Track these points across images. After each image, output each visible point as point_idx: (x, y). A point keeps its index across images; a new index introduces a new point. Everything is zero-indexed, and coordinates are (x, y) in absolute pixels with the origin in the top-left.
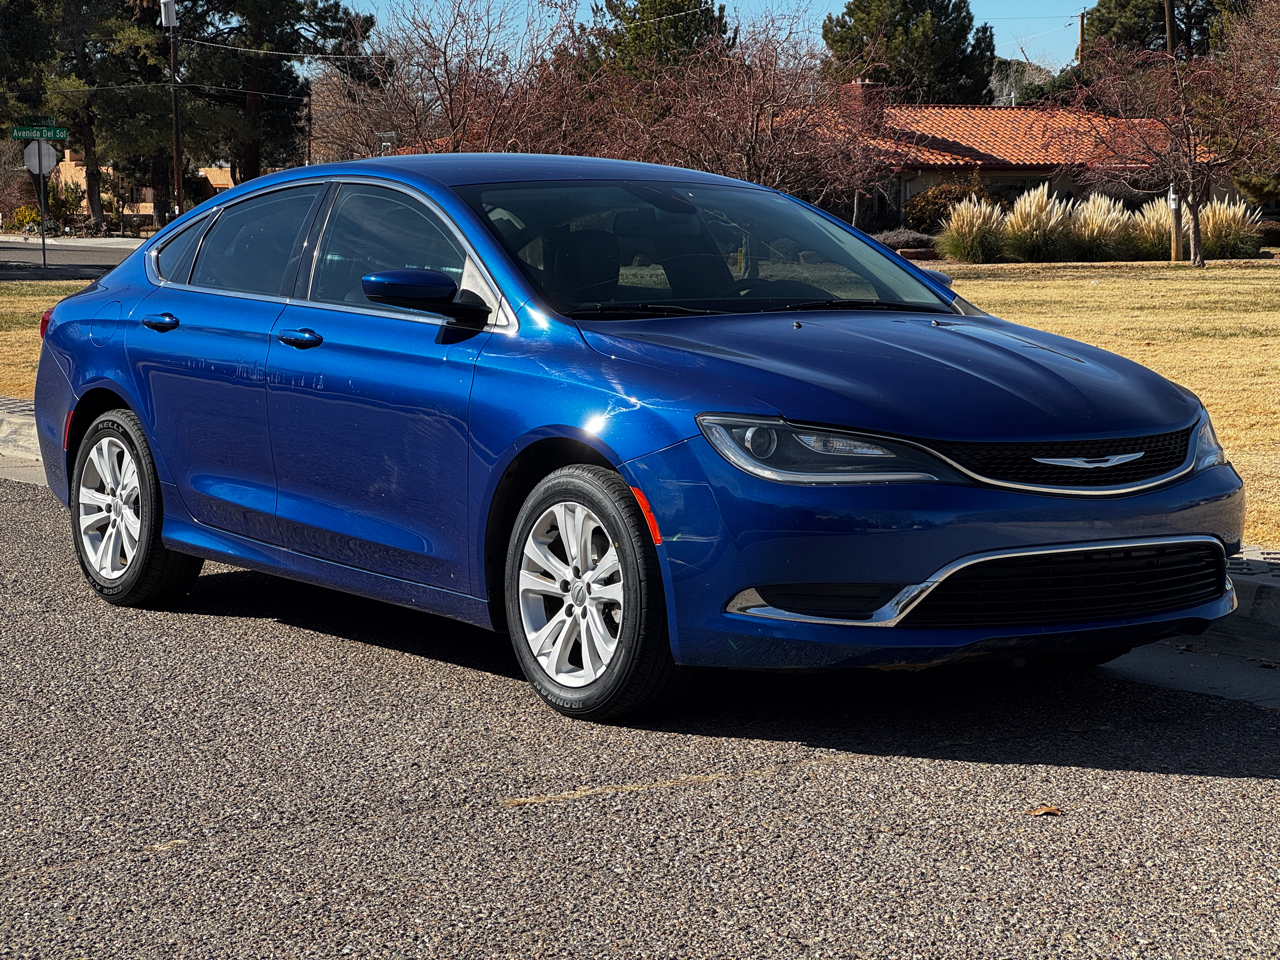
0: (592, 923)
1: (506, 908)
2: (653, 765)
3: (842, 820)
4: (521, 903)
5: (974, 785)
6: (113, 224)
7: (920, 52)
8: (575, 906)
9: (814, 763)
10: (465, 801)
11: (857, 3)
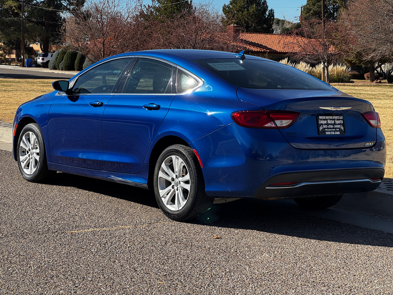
0: (80, 264)
1: (58, 260)
2: (113, 223)
3: (160, 239)
4: (62, 258)
5: (200, 230)
6: (2, 61)
7: (252, 16)
8: (77, 259)
9: (158, 224)
10: (56, 232)
11: (233, 1)
